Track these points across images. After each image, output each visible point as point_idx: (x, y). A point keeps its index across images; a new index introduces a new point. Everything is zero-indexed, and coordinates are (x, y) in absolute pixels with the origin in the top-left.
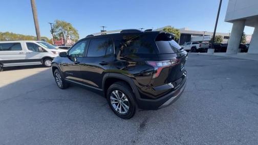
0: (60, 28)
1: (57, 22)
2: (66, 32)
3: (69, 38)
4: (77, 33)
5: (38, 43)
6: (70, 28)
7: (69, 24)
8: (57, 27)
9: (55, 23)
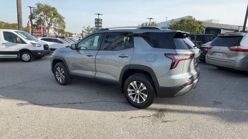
0: (42, 13)
1: (38, 6)
2: (49, 19)
3: (53, 26)
4: (63, 21)
5: (17, 32)
6: (54, 14)
7: (54, 9)
8: (38, 13)
9: (36, 6)
